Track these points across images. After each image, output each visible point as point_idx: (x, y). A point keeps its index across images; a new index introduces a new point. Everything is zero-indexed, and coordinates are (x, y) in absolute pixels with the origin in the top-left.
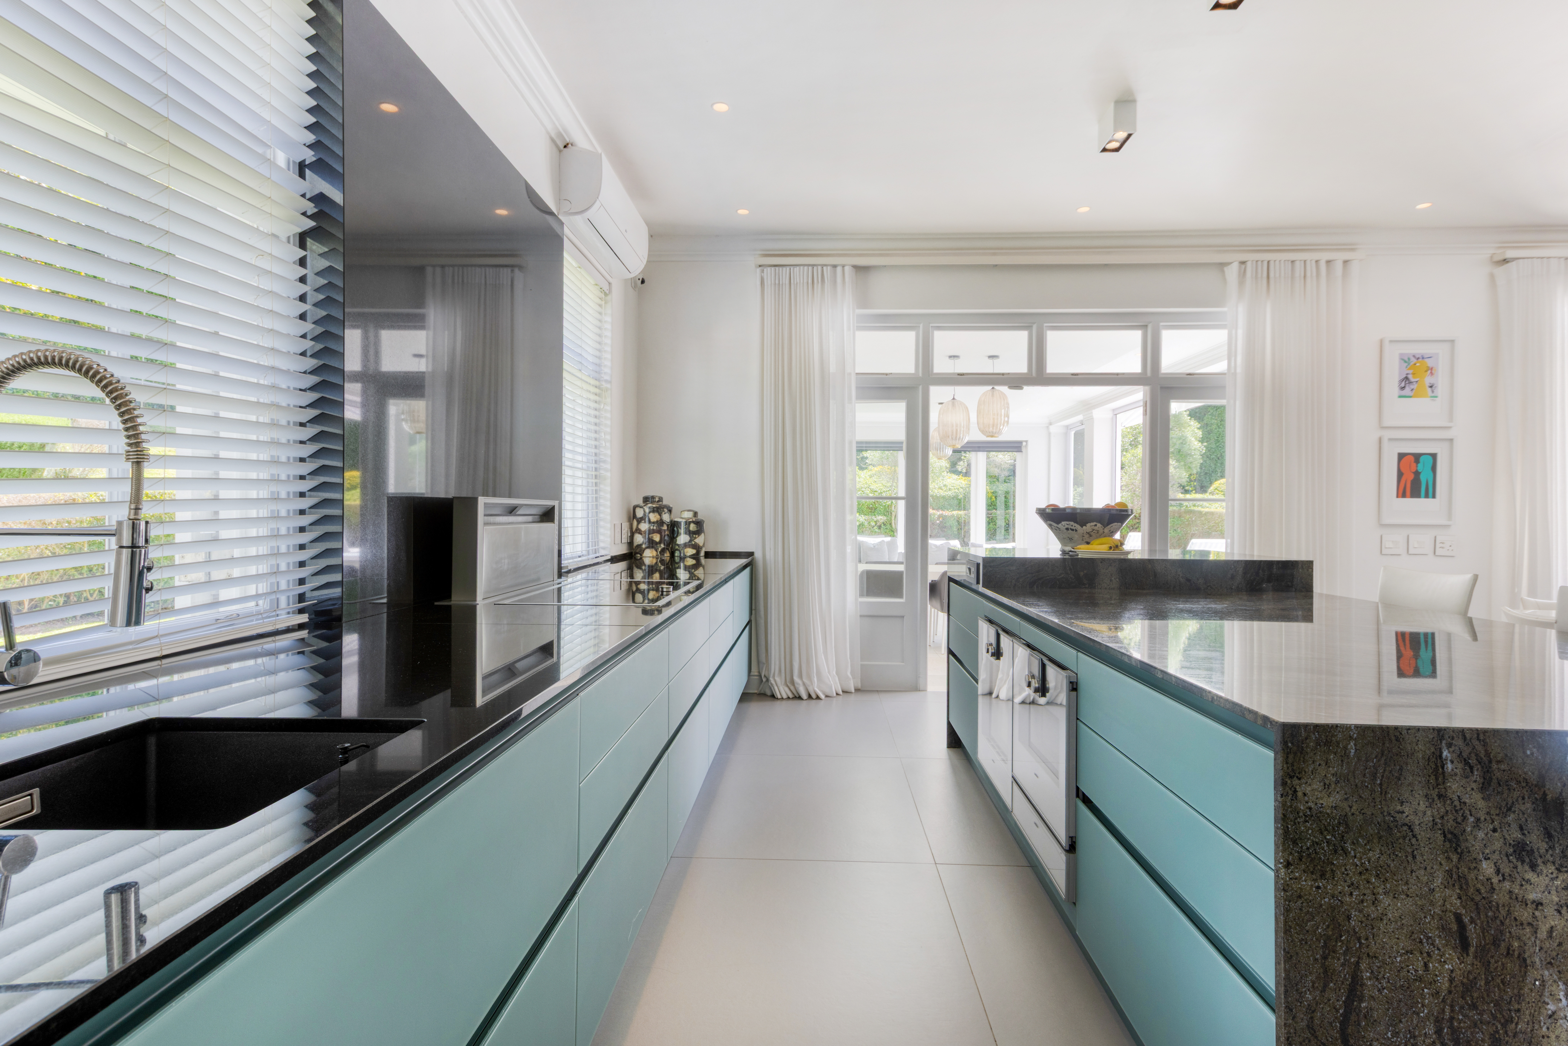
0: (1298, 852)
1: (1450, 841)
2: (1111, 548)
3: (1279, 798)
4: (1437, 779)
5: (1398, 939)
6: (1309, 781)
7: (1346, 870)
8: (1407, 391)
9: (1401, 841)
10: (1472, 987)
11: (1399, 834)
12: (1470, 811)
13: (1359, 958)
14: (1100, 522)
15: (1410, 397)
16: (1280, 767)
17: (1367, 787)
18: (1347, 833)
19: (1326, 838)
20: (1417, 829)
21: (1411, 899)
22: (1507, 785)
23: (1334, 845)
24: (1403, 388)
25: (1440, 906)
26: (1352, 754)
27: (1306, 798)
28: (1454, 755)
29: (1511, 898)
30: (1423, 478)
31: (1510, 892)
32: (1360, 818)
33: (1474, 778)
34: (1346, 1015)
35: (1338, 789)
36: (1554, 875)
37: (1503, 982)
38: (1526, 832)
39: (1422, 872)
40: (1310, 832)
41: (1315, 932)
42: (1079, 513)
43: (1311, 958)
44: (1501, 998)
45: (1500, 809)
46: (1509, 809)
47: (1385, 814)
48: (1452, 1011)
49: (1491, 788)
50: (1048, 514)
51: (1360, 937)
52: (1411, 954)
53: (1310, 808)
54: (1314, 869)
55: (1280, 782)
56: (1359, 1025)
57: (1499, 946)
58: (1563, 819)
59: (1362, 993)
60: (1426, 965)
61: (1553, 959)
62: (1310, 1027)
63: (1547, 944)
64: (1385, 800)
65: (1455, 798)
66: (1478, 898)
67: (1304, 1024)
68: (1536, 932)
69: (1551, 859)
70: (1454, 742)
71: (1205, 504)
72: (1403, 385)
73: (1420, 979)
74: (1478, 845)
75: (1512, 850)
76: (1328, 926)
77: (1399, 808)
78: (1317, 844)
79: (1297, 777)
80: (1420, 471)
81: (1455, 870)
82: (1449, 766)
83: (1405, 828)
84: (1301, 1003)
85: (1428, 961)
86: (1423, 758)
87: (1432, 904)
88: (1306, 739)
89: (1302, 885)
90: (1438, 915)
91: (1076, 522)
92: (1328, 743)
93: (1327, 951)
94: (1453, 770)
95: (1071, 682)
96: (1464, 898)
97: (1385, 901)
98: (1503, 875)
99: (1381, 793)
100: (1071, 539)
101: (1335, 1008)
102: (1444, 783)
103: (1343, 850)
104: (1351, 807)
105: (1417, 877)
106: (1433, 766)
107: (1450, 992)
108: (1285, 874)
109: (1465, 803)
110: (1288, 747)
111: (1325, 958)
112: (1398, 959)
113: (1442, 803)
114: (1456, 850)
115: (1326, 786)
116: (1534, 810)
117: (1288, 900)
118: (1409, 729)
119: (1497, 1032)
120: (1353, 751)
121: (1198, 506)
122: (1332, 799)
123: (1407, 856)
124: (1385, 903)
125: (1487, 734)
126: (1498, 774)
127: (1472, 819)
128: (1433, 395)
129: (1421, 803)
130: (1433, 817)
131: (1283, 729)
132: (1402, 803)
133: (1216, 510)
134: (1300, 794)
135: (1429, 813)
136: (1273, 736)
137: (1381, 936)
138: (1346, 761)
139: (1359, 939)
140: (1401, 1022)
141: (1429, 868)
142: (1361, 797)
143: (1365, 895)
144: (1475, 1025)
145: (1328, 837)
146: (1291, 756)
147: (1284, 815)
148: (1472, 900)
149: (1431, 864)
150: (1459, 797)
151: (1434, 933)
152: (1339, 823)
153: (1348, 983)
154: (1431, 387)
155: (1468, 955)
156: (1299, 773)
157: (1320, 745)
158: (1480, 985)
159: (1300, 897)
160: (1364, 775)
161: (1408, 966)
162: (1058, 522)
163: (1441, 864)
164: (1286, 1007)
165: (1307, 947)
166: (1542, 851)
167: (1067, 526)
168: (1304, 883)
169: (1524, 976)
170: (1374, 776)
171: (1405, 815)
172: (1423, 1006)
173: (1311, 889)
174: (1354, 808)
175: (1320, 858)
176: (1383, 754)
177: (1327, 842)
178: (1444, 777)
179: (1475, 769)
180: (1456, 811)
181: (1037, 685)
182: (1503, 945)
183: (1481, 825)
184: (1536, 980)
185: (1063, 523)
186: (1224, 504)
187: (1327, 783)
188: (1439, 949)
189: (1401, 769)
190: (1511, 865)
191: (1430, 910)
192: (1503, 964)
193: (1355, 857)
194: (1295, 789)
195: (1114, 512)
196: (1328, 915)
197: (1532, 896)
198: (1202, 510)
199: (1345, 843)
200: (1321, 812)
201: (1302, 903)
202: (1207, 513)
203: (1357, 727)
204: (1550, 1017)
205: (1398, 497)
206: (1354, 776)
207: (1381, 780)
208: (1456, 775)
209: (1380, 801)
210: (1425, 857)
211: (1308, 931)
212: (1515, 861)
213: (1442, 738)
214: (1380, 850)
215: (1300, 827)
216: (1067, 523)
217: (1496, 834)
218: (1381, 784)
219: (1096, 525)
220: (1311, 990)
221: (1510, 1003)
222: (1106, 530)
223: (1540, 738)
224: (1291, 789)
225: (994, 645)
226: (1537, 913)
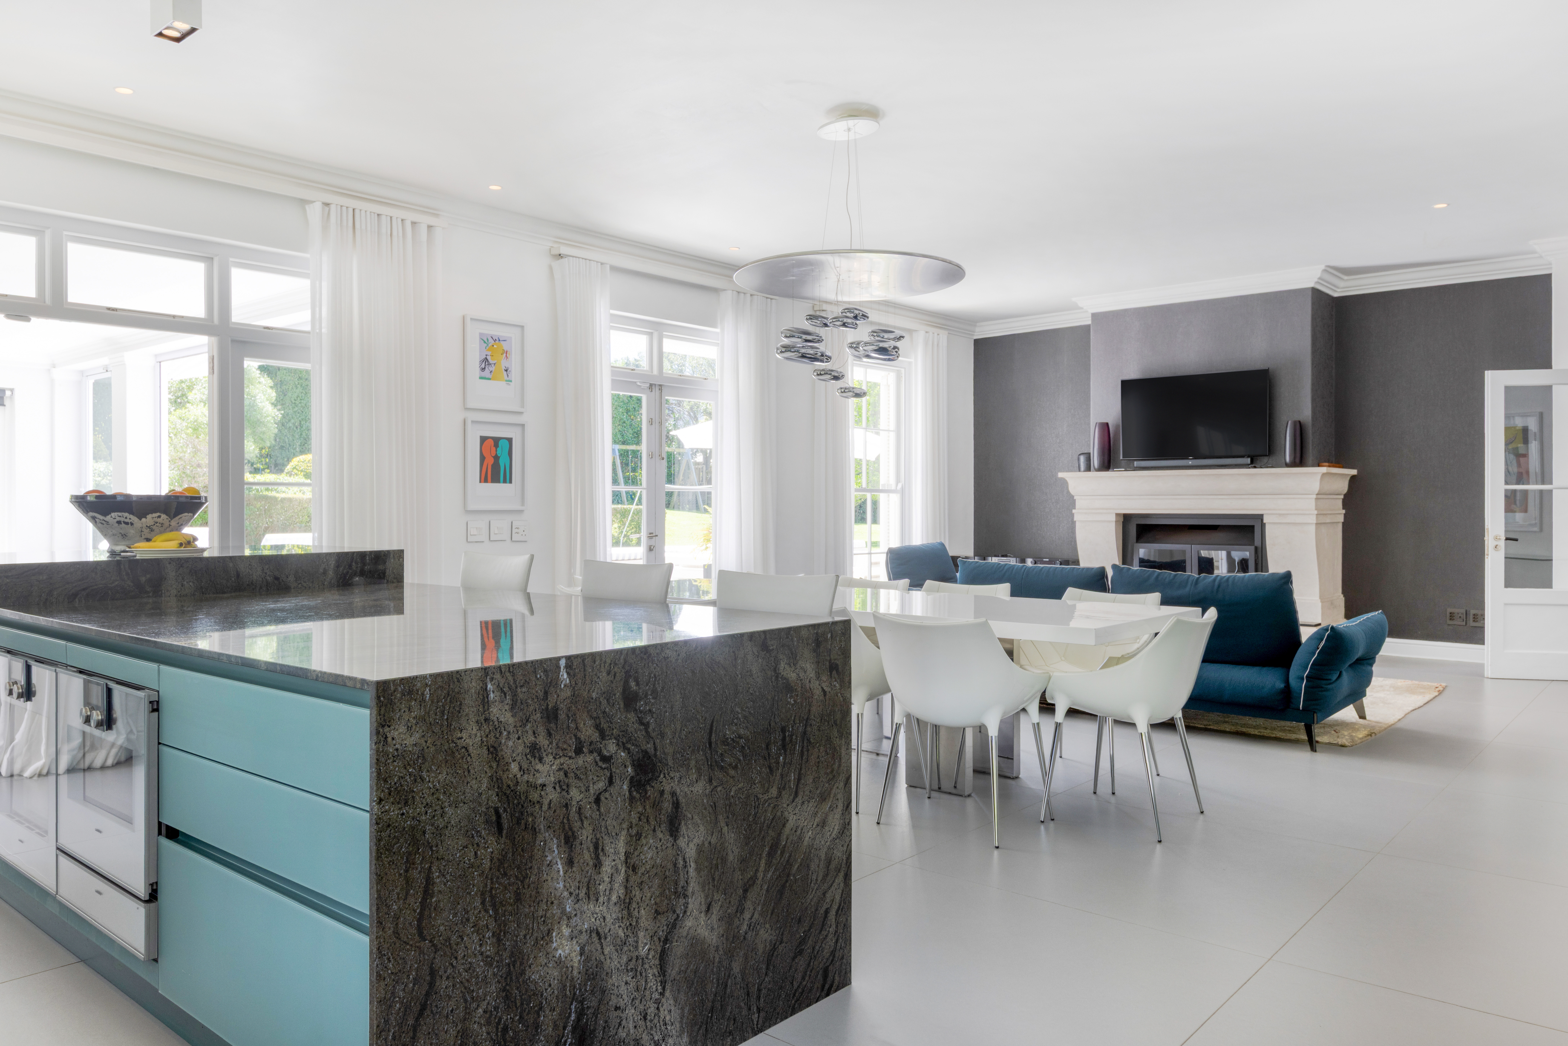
0: (388, 788)
1: (492, 753)
2: (181, 545)
3: (374, 746)
4: (484, 707)
5: (458, 839)
6: (397, 727)
7: (423, 794)
8: (486, 373)
9: (460, 761)
10: (504, 860)
11: (459, 756)
12: (504, 727)
13: (431, 863)
14: (165, 512)
15: (490, 379)
16: (374, 720)
17: (438, 723)
18: (423, 763)
19: (408, 772)
20: (471, 749)
21: (466, 805)
22: (526, 703)
23: (414, 776)
24: (483, 369)
25: (485, 805)
26: (428, 698)
27: (394, 742)
28: (495, 686)
29: (528, 786)
30: (502, 462)
31: (528, 782)
32: (432, 749)
33: (506, 702)
34: (421, 914)
35: (417, 729)
36: (552, 762)
37: (522, 850)
38: (537, 735)
39: (474, 782)
40: (397, 769)
41: (399, 852)
42: (135, 501)
43: (397, 874)
44: (521, 862)
45: (522, 721)
46: (527, 721)
47: (450, 742)
48: (492, 883)
49: (517, 707)
50: (91, 503)
51: (432, 846)
52: (467, 848)
53: (397, 750)
54: (400, 799)
55: (374, 732)
56: (430, 917)
57: (520, 824)
58: (557, 721)
59: (433, 891)
60: (476, 853)
61: (551, 823)
62: (396, 933)
63: (548, 813)
64: (450, 731)
65: (495, 719)
66: (508, 792)
67: (390, 932)
68: (542, 807)
69: (551, 751)
70: (494, 676)
71: (283, 488)
72: (483, 366)
73: (472, 866)
74: (509, 752)
75: (528, 751)
76: (409, 844)
77: (459, 735)
78: (402, 777)
79: (388, 725)
80: (499, 455)
81: (495, 774)
82: (492, 695)
83: (463, 750)
84: (389, 914)
85: (477, 850)
86: (475, 692)
87: (480, 804)
88: (395, 691)
89: (390, 816)
90: (484, 812)
91: (131, 513)
92: (410, 692)
93: (408, 865)
94: (494, 698)
95: (151, 702)
96: (500, 794)
97: (449, 811)
98: (524, 770)
99: (448, 726)
100: (124, 536)
101: (414, 910)
102: (488, 709)
103: (420, 778)
104: (426, 742)
105: (471, 786)
106: (482, 698)
107: (491, 869)
108: (378, 809)
109: (501, 722)
110: (380, 701)
111: (407, 871)
112: (458, 855)
113: (487, 725)
114: (495, 759)
115: (409, 728)
116: (542, 718)
117: (380, 831)
118: (466, 671)
119: (518, 888)
120: (428, 696)
121: (272, 490)
122: (413, 738)
123: (464, 772)
124: (449, 813)
125: (515, 667)
126: (521, 696)
127: (505, 733)
128: (507, 379)
129: (474, 727)
130: (481, 737)
131: (377, 686)
132: (461, 731)
133: (295, 496)
134: (389, 739)
135: (479, 735)
136: (369, 696)
137: (447, 840)
138: (423, 705)
139: (431, 848)
140: (459, 904)
141: (478, 777)
142: (433, 732)
143: (436, 810)
144: (506, 888)
145: (410, 770)
146: (383, 709)
147: (377, 760)
148: (505, 794)
149: (480, 774)
150: (497, 718)
151: (481, 827)
152: (418, 757)
153: (423, 886)
154: (506, 371)
155: (502, 837)
156: (389, 722)
157: (404, 695)
158: (509, 858)
159: (389, 826)
160: (436, 714)
161: (464, 858)
162: (105, 514)
163: (486, 772)
164: (377, 923)
165: (393, 867)
166: (546, 747)
167: (118, 519)
168: (392, 813)
169: (534, 842)
170: (443, 713)
171: (463, 740)
172: (474, 886)
173: (398, 817)
174: (429, 742)
175: (404, 789)
176: (448, 695)
177: (409, 775)
178: (488, 704)
179: (507, 694)
180: (496, 729)
181: (100, 718)
182: (523, 822)
183: (511, 736)
184: (541, 842)
185: (113, 514)
186: (310, 489)
187: (410, 726)
188: (484, 839)
189: (461, 704)
190: (528, 762)
191: (479, 810)
192: (523, 837)
193: (429, 782)
194: (386, 735)
195: (183, 500)
196: (409, 835)
197: (540, 781)
198: (277, 495)
199: (422, 772)
200: (405, 751)
201: (390, 831)
202: (283, 500)
203: (431, 675)
204: (548, 865)
205: (480, 482)
206: (429, 716)
207: (448, 715)
208: (496, 701)
209: (447, 733)
210: (476, 770)
211: (394, 853)
212: (530, 758)
213: (487, 674)
214: (447, 772)
215: (389, 767)
216: (120, 514)
217: (520, 741)
218: (447, 719)
219: (159, 517)
220: (397, 901)
221: (526, 864)
222: (174, 523)
223: (545, 664)
224: (383, 736)
225: (23, 681)
226: (543, 793)
